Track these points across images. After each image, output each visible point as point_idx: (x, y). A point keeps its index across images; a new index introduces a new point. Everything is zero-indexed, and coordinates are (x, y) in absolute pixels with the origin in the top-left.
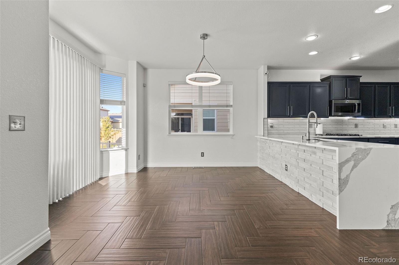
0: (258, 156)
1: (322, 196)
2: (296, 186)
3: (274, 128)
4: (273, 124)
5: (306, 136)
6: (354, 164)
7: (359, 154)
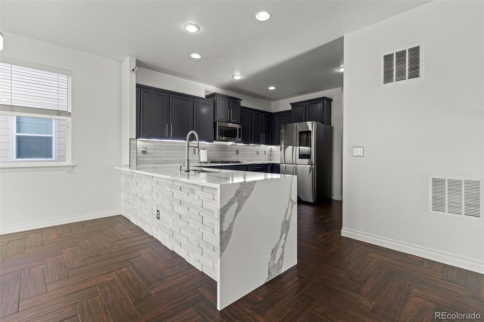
0: (121, 198)
1: (201, 254)
2: (170, 241)
3: (147, 155)
4: (146, 148)
5: (184, 165)
6: (238, 206)
7: (244, 191)
